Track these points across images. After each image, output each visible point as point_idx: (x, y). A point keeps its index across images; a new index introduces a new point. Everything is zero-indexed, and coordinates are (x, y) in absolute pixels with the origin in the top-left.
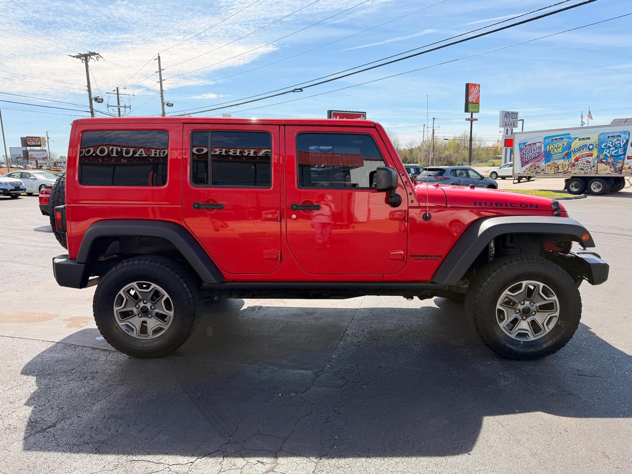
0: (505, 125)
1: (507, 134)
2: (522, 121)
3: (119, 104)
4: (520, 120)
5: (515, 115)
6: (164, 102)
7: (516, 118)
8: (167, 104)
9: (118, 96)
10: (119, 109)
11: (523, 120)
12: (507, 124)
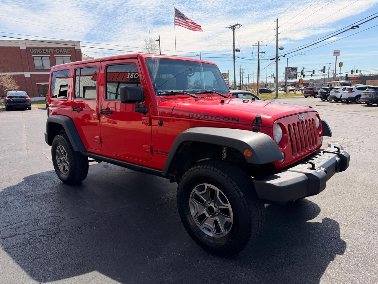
3: (259, 51)
6: (278, 47)
8: (280, 49)
9: (259, 47)
10: (259, 54)
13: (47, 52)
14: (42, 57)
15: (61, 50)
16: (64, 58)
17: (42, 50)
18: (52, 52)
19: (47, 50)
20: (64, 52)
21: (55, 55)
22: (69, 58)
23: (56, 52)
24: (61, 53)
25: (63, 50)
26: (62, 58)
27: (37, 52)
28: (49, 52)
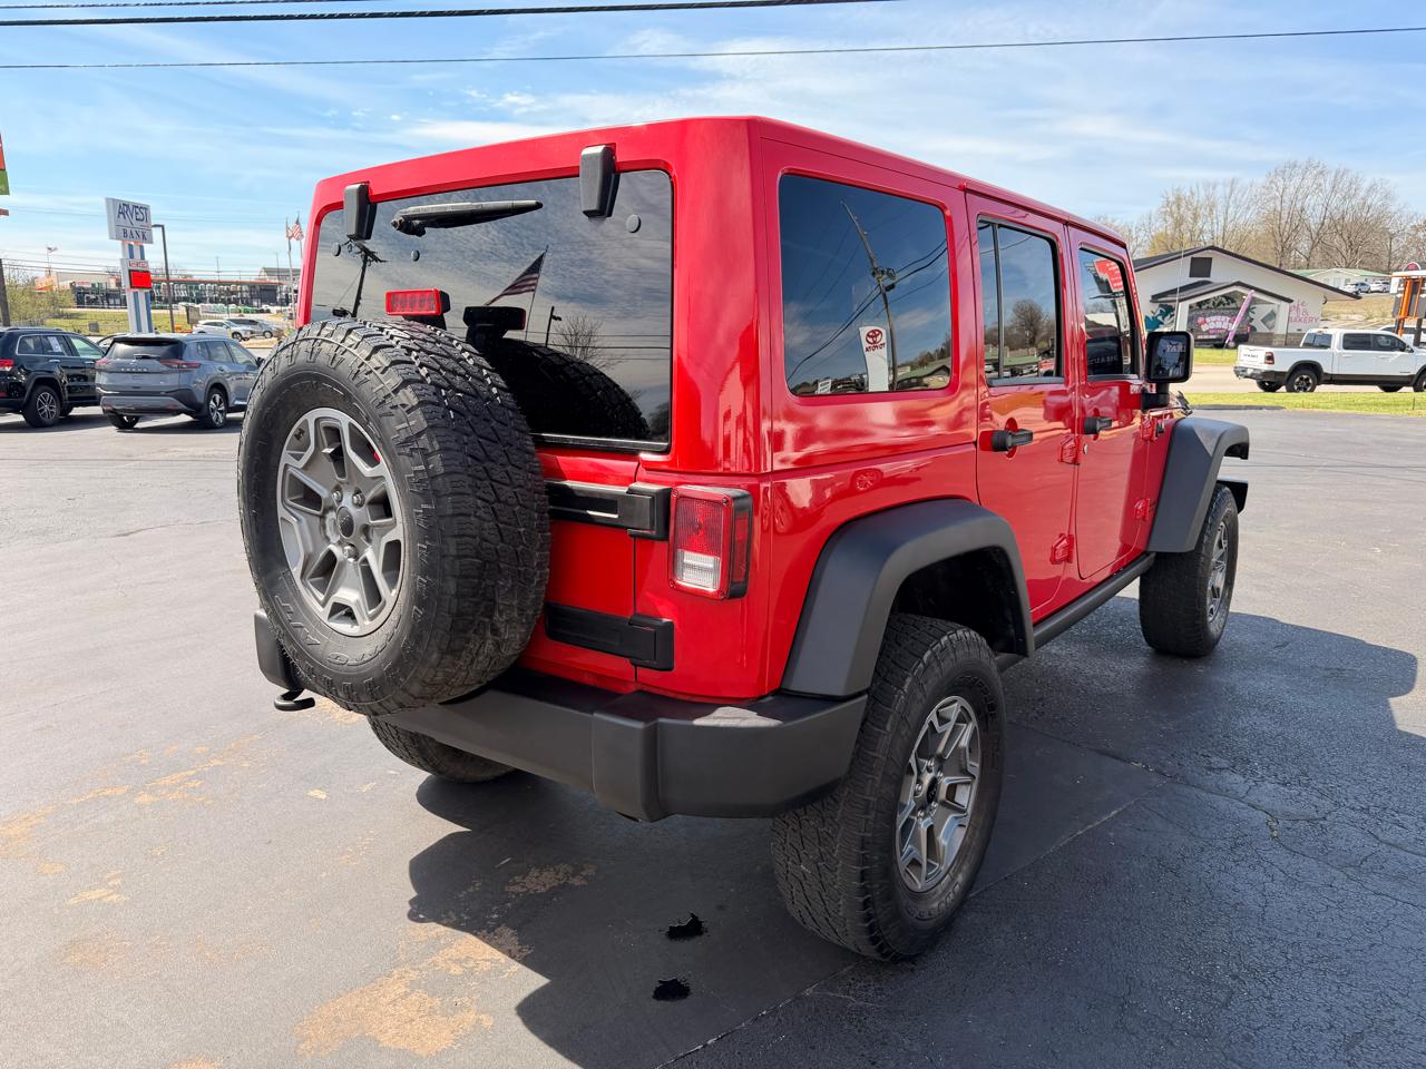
0: (124, 234)
1: (132, 256)
2: (161, 229)
4: (155, 226)
5: (143, 211)
7: (146, 218)
11: (163, 227)
12: (129, 232)
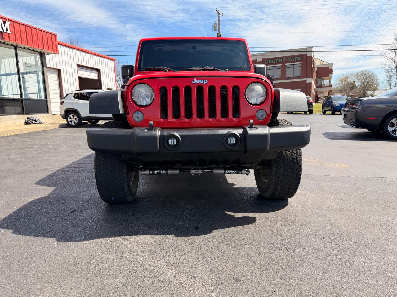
13: (280, 62)
14: (274, 67)
15: (293, 58)
16: (295, 66)
17: (275, 60)
18: (284, 61)
19: (280, 60)
20: (295, 60)
21: (286, 64)
22: (300, 65)
23: (287, 61)
24: (293, 62)
25: (294, 58)
26: (292, 66)
27: (271, 63)
28: (281, 61)
